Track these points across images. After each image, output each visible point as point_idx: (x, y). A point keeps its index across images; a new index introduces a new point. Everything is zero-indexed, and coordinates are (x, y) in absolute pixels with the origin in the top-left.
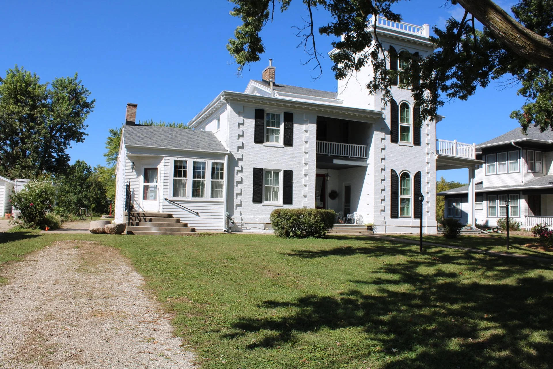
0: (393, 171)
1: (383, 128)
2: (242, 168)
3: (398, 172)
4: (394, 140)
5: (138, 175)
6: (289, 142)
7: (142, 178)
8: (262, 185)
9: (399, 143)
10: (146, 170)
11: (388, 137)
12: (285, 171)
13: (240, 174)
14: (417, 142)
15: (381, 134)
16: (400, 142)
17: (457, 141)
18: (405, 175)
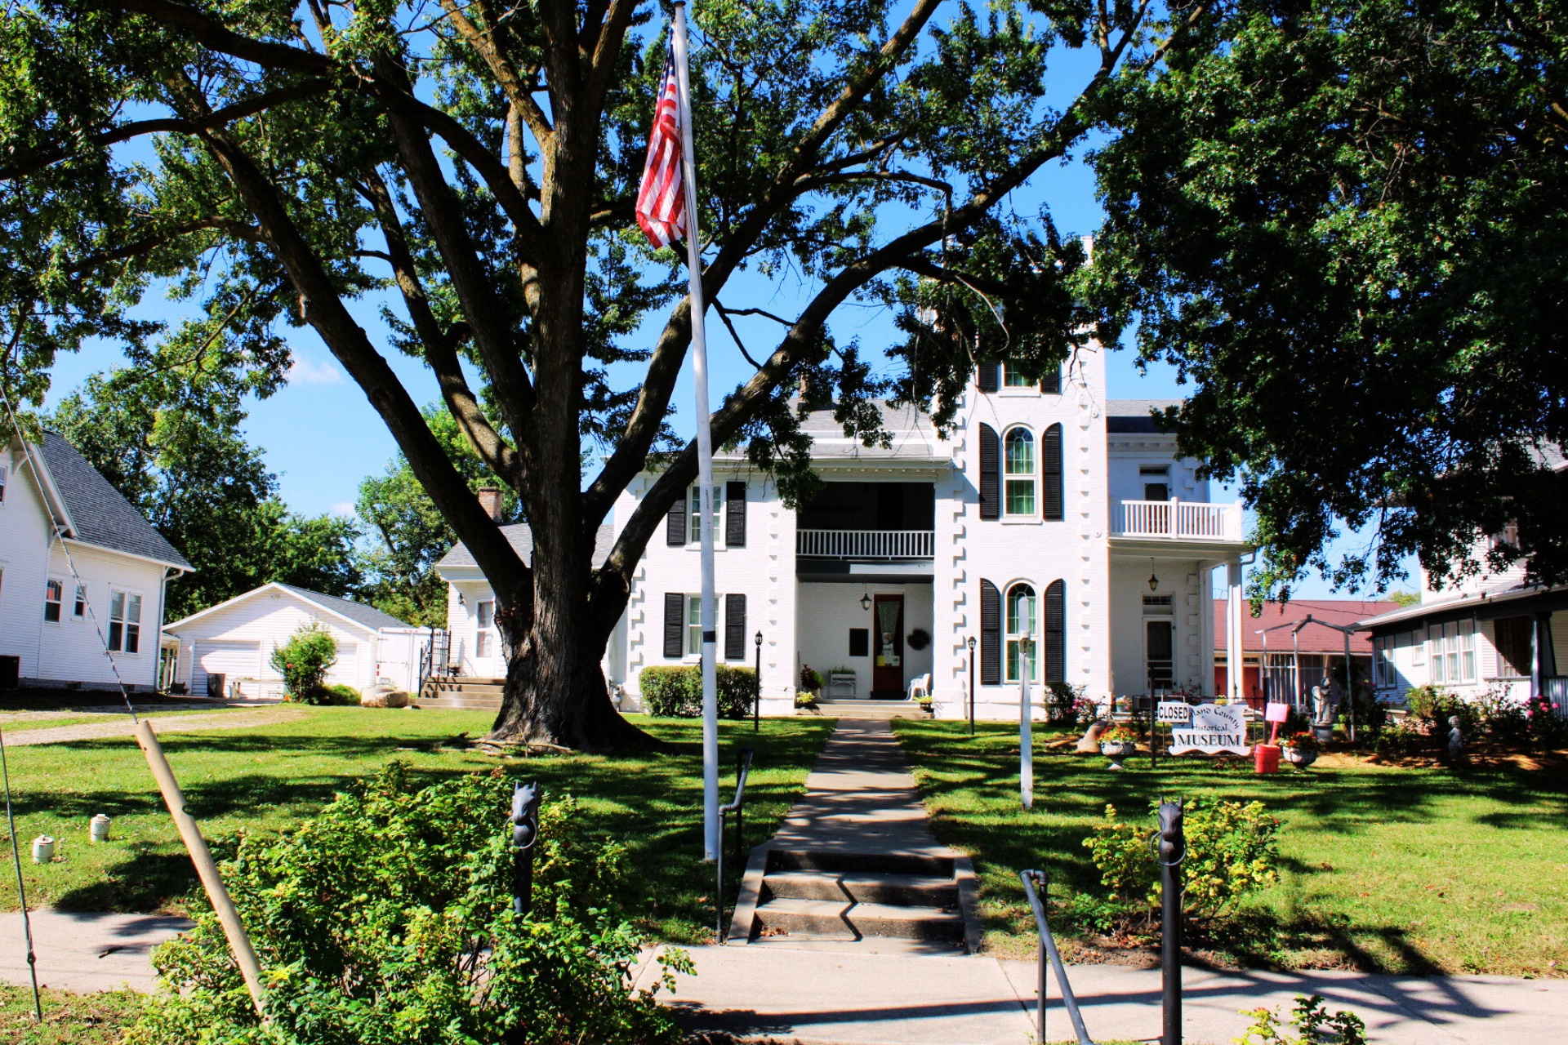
0: (986, 584)
1: (960, 489)
2: (643, 593)
3: (1001, 584)
4: (990, 512)
5: (470, 615)
6: (736, 538)
7: (475, 619)
8: (681, 625)
9: (1001, 520)
10: (481, 606)
11: (974, 509)
12: (728, 596)
13: (639, 606)
14: (1054, 510)
15: (955, 505)
16: (1006, 517)
17: (1179, 500)
18: (1021, 590)
